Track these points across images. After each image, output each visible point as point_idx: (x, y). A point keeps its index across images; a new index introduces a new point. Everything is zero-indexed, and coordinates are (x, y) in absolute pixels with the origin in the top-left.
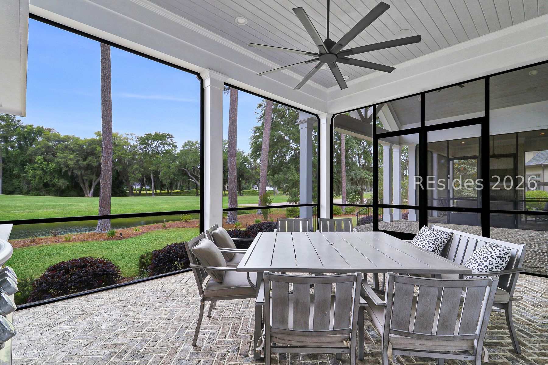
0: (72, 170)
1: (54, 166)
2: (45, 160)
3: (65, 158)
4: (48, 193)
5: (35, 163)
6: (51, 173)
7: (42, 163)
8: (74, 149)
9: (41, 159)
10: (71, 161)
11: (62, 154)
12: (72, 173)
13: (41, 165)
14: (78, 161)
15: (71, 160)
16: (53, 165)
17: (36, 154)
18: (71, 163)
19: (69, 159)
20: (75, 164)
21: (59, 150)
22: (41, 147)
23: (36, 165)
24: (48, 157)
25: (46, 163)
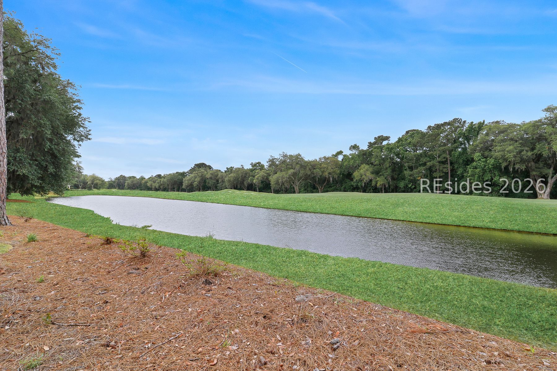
0: (514, 165)
2: (484, 157)
3: (503, 151)
5: (474, 161)
6: (490, 170)
7: (480, 160)
8: (516, 138)
9: (479, 156)
10: (510, 153)
11: (501, 146)
12: (514, 168)
13: (479, 163)
14: (520, 152)
16: (491, 161)
17: (474, 151)
18: (510, 156)
19: (507, 151)
21: (498, 143)
22: (479, 143)
23: (475, 164)
24: (486, 153)
25: (484, 160)
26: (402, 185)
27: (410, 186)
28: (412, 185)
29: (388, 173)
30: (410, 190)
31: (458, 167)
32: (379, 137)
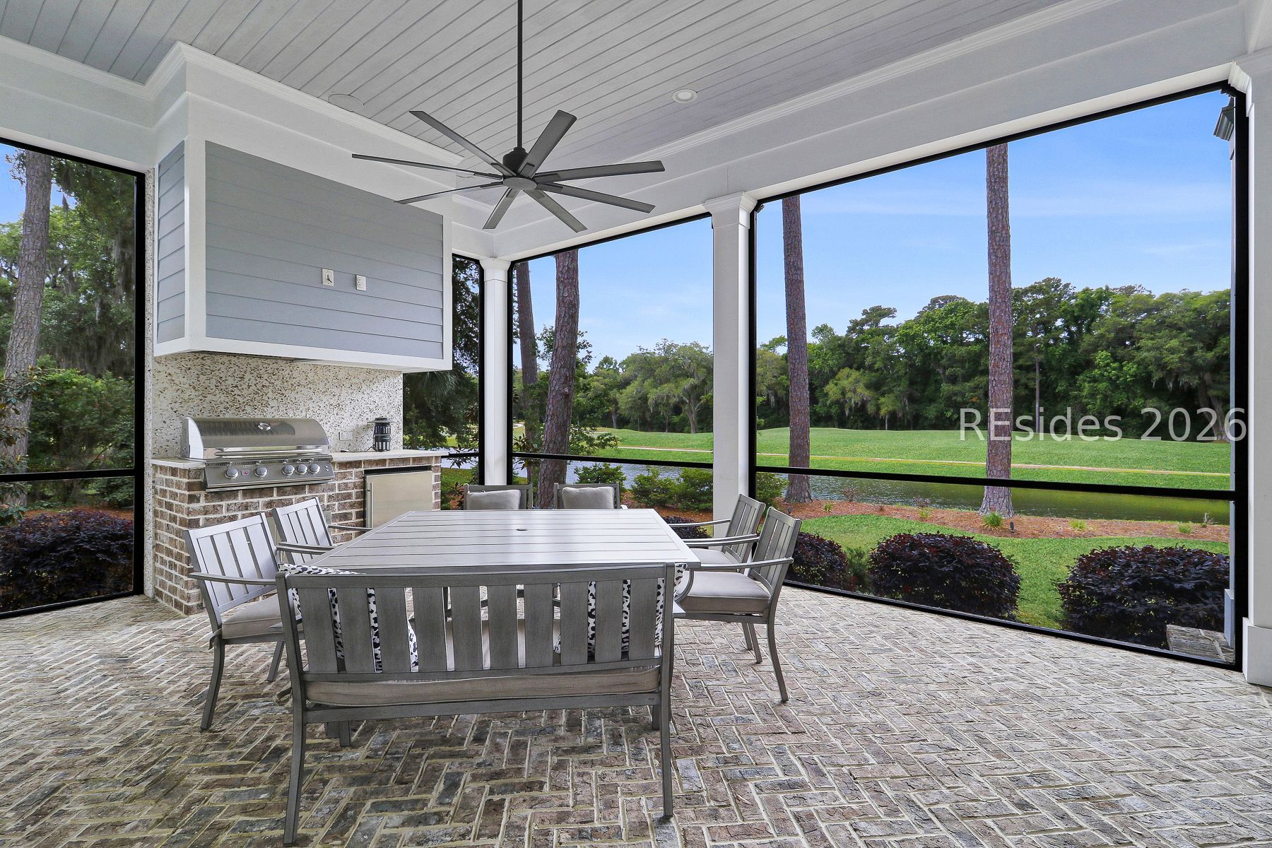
0: (1177, 376)
1: (1132, 370)
2: (1115, 359)
3: (1158, 349)
5: (1095, 367)
6: (1127, 387)
7: (1108, 365)
8: (1181, 324)
9: (1106, 358)
10: (1173, 354)
11: (1152, 339)
12: (1176, 382)
13: (1106, 371)
14: (1191, 352)
15: (1172, 351)
16: (1130, 368)
17: (1095, 347)
18: (1173, 360)
19: (1166, 350)
20: (1181, 360)
21: (1145, 332)
22: (1107, 331)
23: (1097, 372)
24: (1120, 352)
25: (1116, 365)
26: (931, 412)
27: (949, 414)
29: (901, 388)
30: (948, 422)
31: (1056, 379)
32: (873, 309)
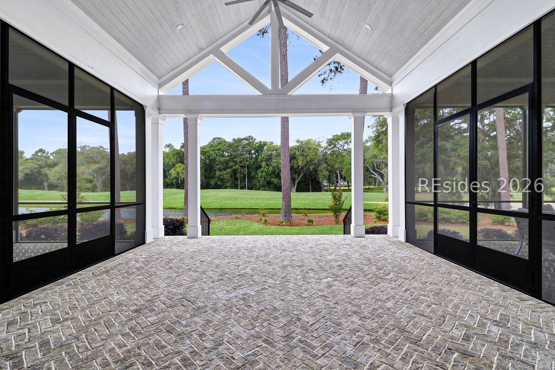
4: (270, 189)
5: (262, 168)
6: (270, 174)
9: (265, 165)
13: (265, 169)
16: (271, 168)
17: (262, 161)
22: (265, 156)
24: (268, 163)
25: (267, 167)
28: (220, 183)
30: (219, 186)
31: (252, 171)
